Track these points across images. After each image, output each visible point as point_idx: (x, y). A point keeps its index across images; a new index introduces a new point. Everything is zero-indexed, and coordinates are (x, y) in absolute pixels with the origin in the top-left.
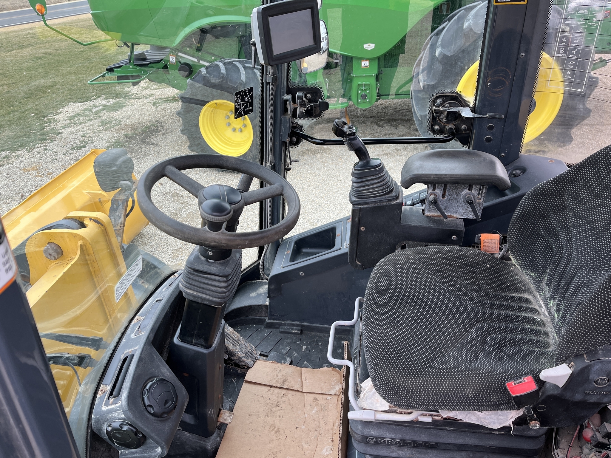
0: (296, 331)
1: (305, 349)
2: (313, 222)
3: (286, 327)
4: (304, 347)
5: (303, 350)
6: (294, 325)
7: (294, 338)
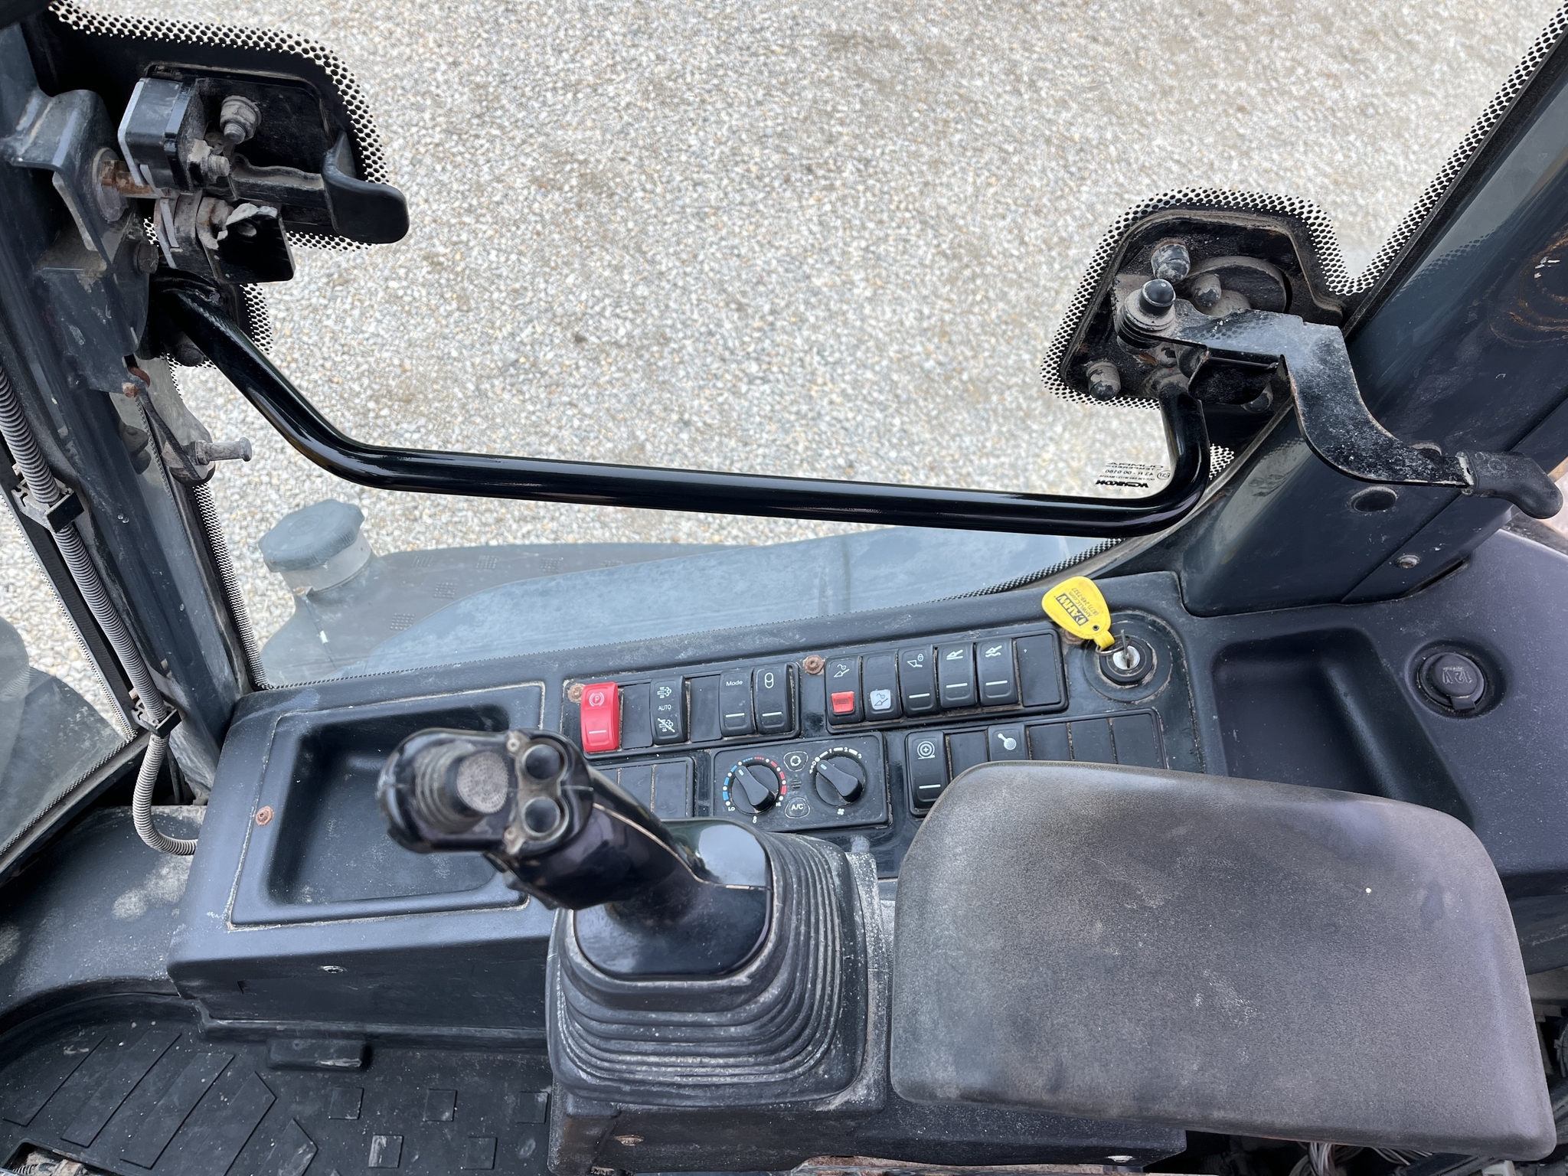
0: (340, 1063)
1: (382, 1152)
2: (485, 86)
3: (298, 1044)
4: (379, 1142)
5: (373, 1159)
6: (333, 1035)
7: (335, 1094)
